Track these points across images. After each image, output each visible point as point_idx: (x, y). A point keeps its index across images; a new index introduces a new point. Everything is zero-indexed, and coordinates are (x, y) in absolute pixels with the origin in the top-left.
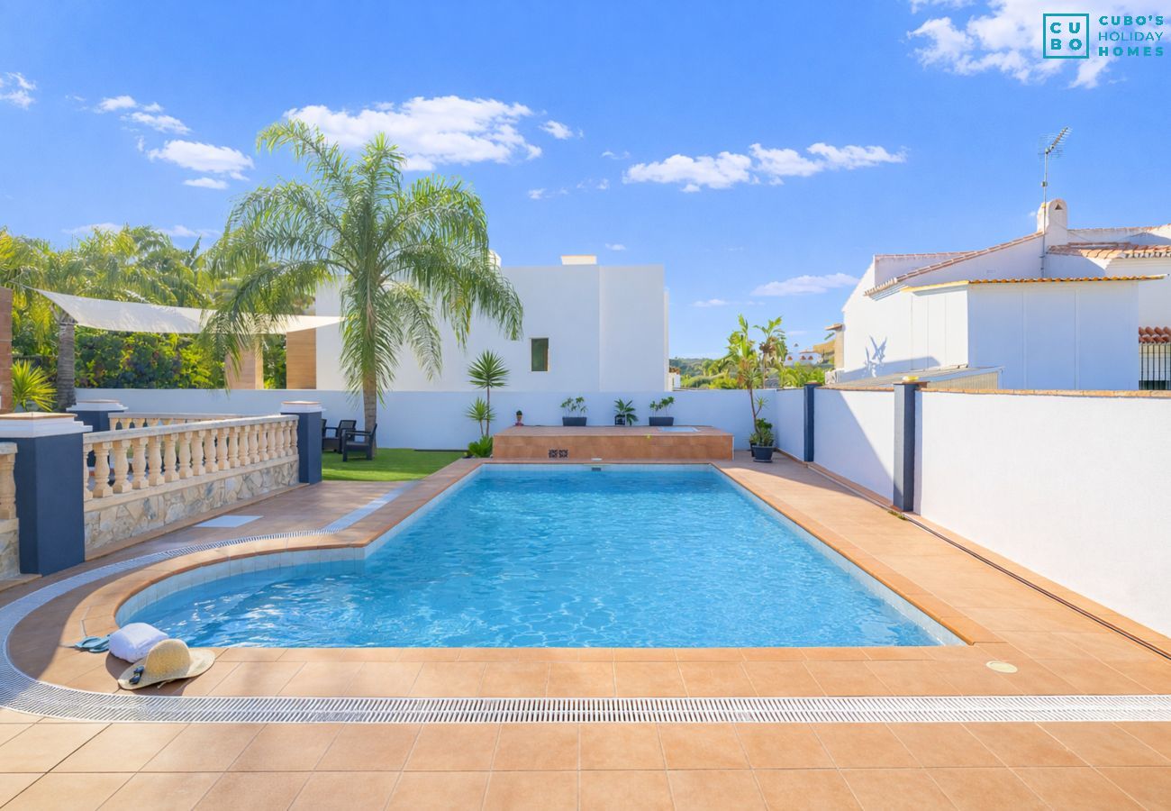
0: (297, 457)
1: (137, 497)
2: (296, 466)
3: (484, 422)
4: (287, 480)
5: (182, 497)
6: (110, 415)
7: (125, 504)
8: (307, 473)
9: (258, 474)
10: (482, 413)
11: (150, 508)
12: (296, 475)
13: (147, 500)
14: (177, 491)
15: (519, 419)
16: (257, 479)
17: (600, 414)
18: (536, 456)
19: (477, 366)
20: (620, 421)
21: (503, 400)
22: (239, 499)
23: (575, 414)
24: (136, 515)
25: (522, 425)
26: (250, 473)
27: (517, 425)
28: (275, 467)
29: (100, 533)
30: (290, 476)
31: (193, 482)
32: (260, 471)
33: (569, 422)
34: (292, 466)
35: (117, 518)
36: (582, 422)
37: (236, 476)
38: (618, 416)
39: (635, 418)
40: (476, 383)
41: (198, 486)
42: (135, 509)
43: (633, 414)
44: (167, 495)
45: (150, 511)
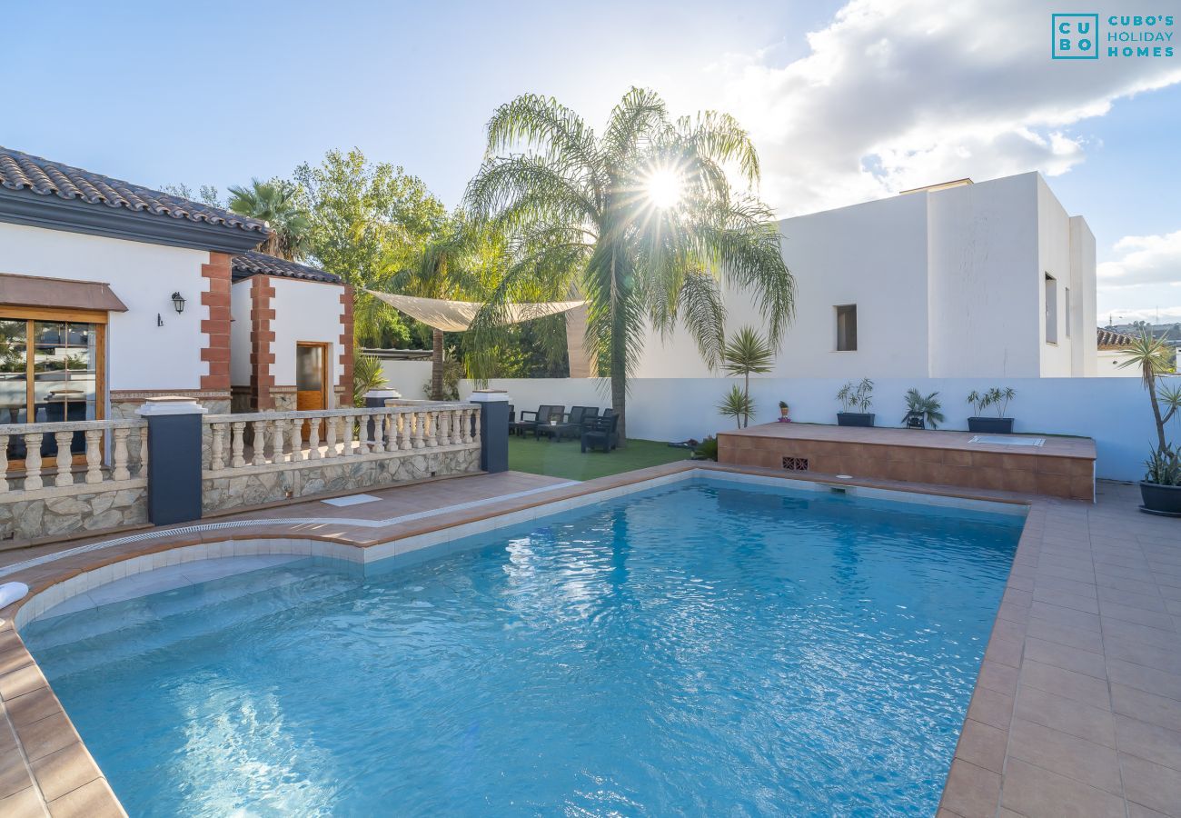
0: (476, 446)
1: (271, 470)
2: (476, 455)
3: (742, 417)
4: (463, 466)
5: (322, 474)
7: (257, 475)
8: (490, 461)
9: (421, 459)
10: (739, 405)
11: (285, 480)
12: (475, 462)
13: (282, 473)
15: (784, 413)
16: (421, 465)
17: (890, 409)
18: (767, 464)
19: (735, 346)
20: (914, 422)
21: (765, 388)
22: (393, 480)
23: (856, 409)
24: (268, 485)
25: (788, 421)
26: (411, 457)
27: (782, 420)
28: (444, 453)
29: (229, 497)
30: (468, 462)
32: (425, 456)
33: (846, 420)
34: (471, 453)
35: (248, 486)
36: (865, 421)
37: (390, 459)
38: (911, 413)
39: (940, 417)
40: (732, 367)
41: (341, 466)
42: (268, 481)
43: (938, 411)
44: (306, 472)
45: (285, 483)
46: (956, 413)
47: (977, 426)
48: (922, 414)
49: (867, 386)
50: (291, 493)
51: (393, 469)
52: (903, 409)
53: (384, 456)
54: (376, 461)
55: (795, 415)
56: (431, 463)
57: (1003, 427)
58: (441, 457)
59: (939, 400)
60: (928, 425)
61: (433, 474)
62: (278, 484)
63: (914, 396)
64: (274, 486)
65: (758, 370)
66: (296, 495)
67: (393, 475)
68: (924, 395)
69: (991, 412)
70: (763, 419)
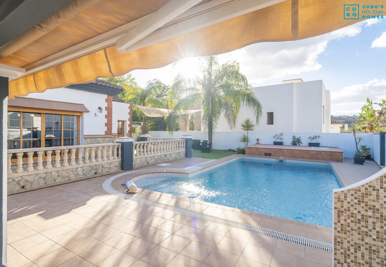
0: (184, 150)
1: (144, 157)
2: (184, 153)
3: (246, 143)
4: (182, 156)
5: (154, 158)
6: (147, 138)
7: (142, 158)
8: (188, 155)
9: (173, 154)
10: (245, 140)
11: (147, 159)
12: (184, 155)
13: (146, 157)
14: (153, 156)
15: (258, 142)
16: (173, 156)
17: (287, 141)
18: (260, 155)
19: (244, 123)
20: (294, 144)
21: (253, 136)
22: (168, 160)
23: (278, 141)
24: (144, 161)
25: (259, 144)
26: (172, 153)
27: (257, 143)
28: (178, 152)
29: (136, 164)
30: (183, 155)
31: (157, 154)
32: (174, 153)
33: (276, 143)
34: (183, 152)
35: (140, 161)
36: (281, 144)
37: (167, 154)
38: (293, 141)
39: (301, 143)
40: (244, 129)
41: (158, 155)
42: (144, 159)
43: (300, 141)
44: (151, 157)
45: (147, 160)
46: (305, 141)
47: (311, 145)
48: (296, 142)
49: (281, 134)
50: (148, 163)
51: (168, 157)
52: (291, 140)
53: (166, 153)
54: (165, 154)
55: (260, 142)
56: (176, 155)
57: (317, 145)
58: (177, 153)
59: (301, 138)
60: (298, 145)
61: (176, 158)
62: (146, 160)
63: (294, 137)
64: (145, 161)
65: (251, 130)
66: (149, 163)
67: (168, 158)
68: (297, 137)
69: (314, 141)
70: (252, 143)
